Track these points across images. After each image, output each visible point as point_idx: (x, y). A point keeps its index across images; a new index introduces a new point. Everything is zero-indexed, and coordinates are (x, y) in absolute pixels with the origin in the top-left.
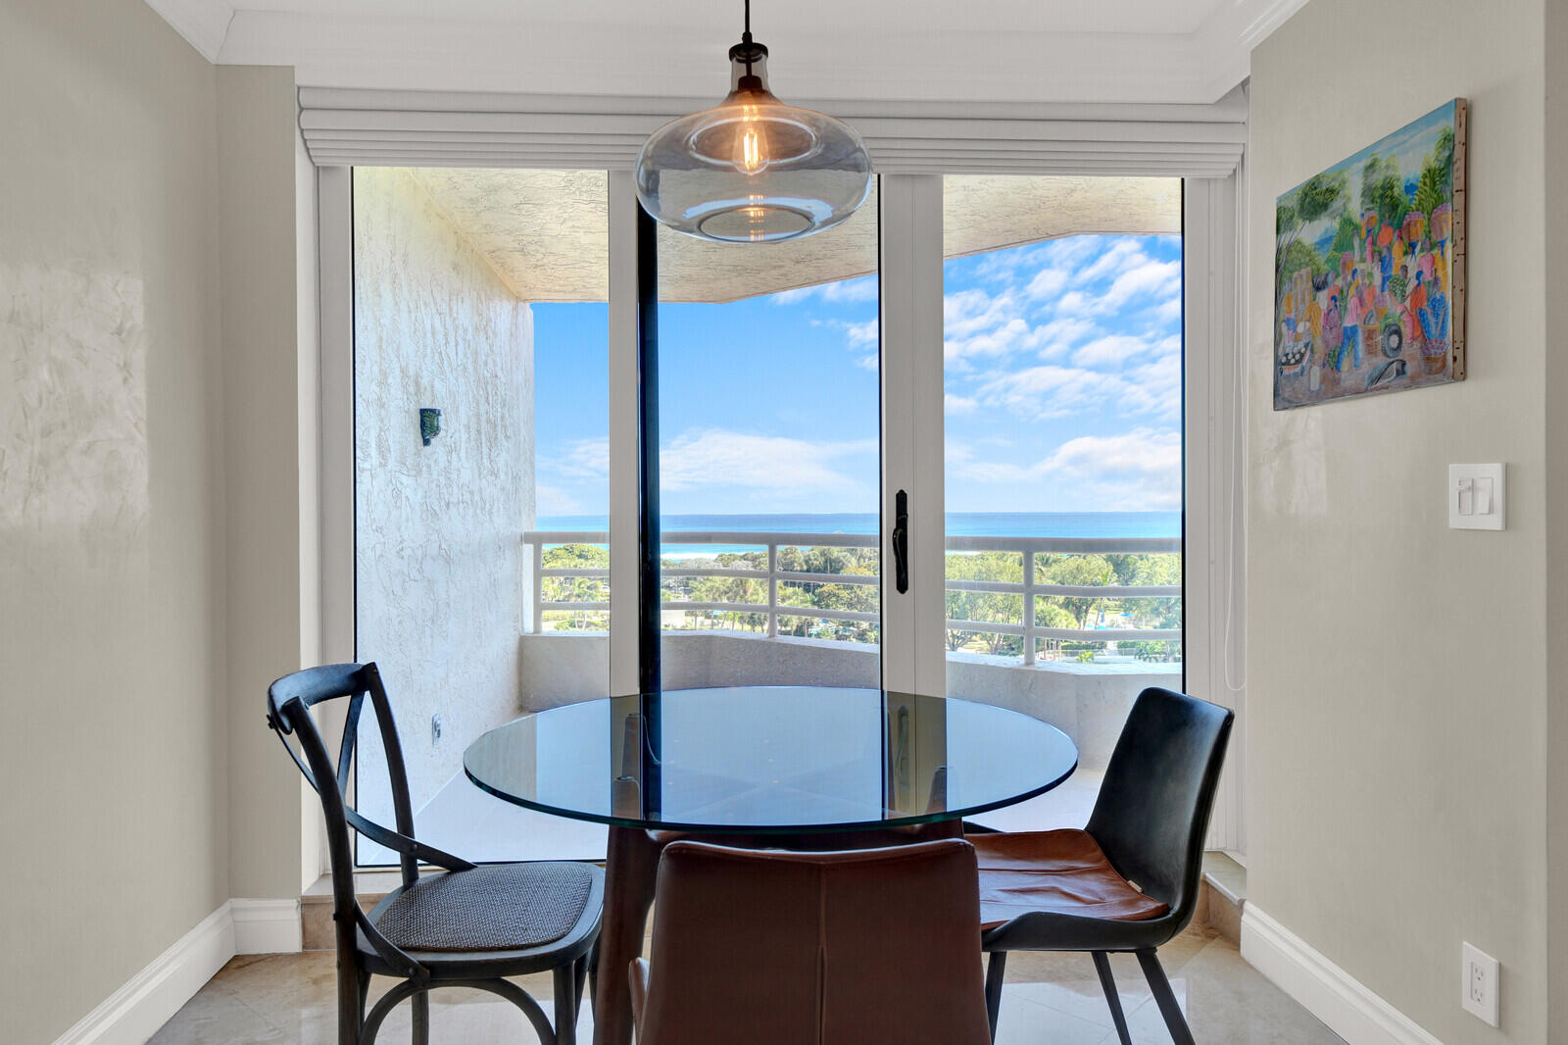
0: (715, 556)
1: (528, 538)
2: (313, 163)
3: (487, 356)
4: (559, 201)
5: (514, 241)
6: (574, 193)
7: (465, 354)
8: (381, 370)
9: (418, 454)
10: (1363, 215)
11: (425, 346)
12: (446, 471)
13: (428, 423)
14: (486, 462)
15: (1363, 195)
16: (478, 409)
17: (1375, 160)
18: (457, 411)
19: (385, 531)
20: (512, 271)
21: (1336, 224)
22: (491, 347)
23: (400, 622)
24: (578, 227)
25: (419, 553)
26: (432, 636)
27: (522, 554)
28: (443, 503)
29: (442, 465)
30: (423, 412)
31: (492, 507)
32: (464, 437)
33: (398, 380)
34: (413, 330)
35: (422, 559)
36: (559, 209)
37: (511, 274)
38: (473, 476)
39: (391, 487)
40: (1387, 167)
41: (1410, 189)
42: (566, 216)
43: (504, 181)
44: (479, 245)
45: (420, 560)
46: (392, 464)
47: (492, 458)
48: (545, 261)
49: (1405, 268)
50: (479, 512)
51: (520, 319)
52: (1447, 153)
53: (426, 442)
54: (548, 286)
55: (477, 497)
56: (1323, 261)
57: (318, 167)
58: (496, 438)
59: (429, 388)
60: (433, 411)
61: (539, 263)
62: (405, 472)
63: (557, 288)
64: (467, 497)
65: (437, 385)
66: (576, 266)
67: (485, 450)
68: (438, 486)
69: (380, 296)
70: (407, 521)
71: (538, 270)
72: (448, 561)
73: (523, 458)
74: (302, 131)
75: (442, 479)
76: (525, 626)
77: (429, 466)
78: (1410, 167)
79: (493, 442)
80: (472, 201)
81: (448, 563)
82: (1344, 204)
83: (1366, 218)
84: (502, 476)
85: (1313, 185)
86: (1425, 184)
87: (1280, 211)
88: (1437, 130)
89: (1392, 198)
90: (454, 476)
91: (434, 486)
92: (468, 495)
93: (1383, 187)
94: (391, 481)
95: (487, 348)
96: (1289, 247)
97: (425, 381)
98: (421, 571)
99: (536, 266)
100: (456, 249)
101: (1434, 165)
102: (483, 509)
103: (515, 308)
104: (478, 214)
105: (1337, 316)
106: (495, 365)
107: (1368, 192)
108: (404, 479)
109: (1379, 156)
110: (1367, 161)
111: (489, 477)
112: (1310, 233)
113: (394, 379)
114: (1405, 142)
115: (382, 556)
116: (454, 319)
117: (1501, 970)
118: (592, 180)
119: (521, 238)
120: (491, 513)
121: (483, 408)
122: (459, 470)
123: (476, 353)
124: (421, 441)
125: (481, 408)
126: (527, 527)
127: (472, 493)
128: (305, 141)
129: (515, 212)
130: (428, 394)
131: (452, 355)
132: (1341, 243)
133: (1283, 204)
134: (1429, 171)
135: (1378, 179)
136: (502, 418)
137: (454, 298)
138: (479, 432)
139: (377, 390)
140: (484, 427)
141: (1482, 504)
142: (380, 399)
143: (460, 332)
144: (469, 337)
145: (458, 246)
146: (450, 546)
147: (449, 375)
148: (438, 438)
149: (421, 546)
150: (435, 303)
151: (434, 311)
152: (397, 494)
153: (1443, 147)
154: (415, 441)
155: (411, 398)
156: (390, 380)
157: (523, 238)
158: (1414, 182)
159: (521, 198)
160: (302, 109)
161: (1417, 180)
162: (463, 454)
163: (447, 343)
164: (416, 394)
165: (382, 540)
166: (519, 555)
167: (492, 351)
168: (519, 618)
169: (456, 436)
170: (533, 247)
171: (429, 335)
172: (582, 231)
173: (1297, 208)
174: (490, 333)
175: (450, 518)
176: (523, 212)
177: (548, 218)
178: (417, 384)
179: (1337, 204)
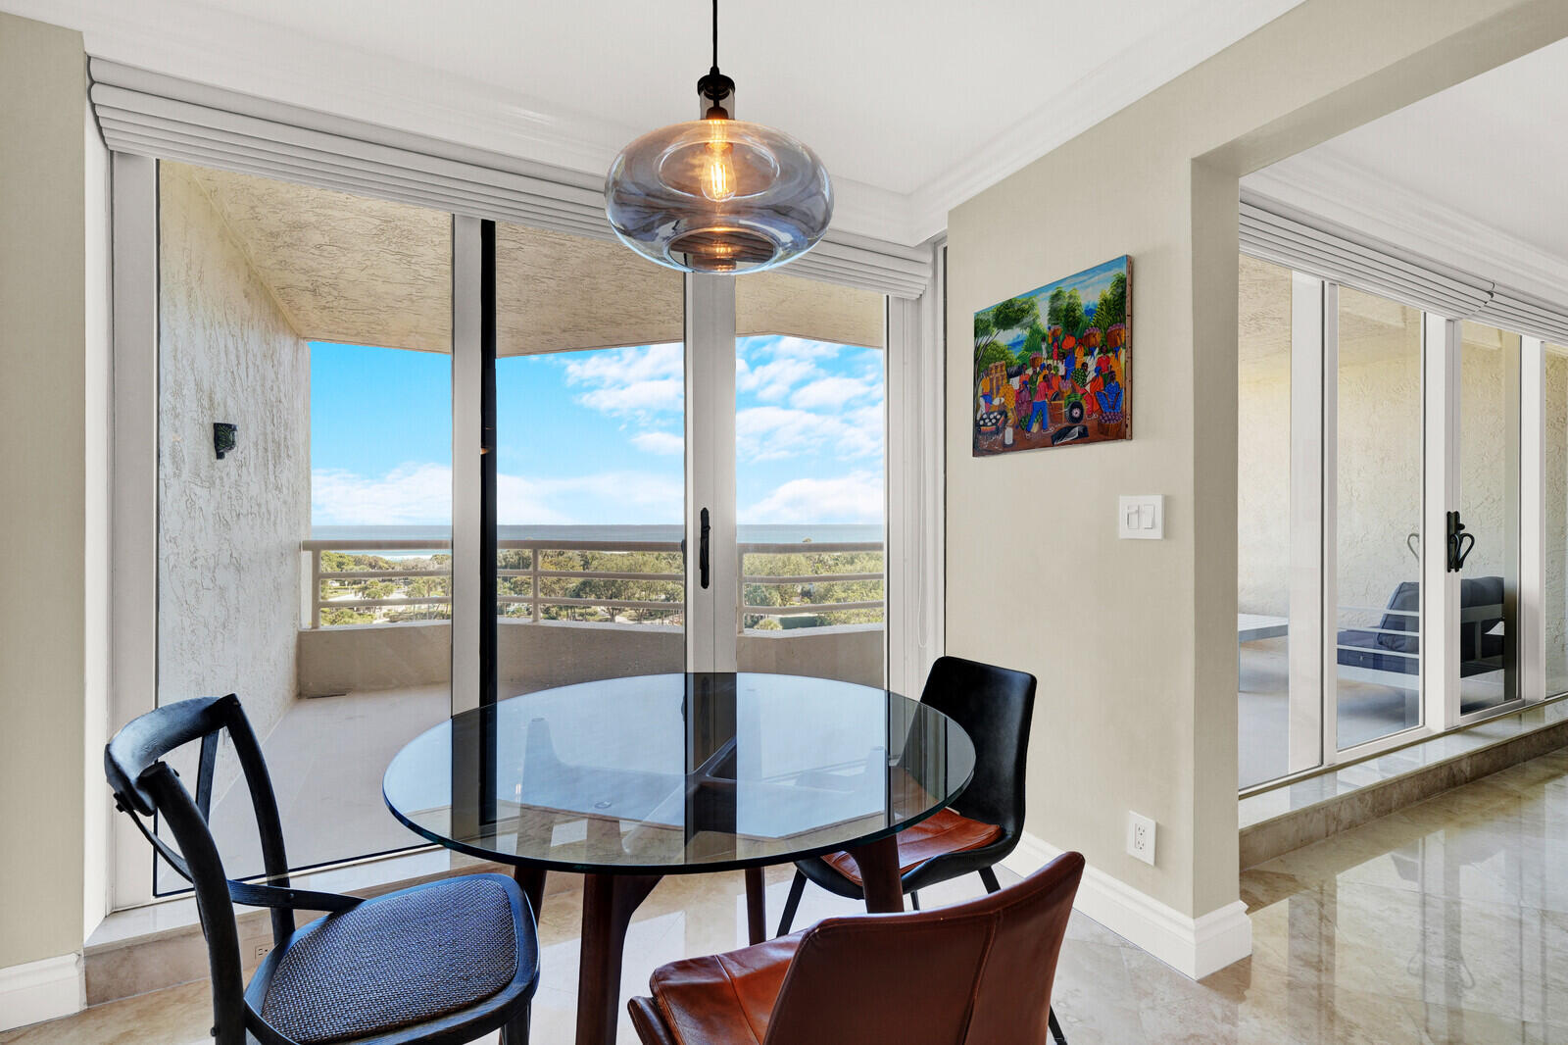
0: (430, 557)
1: (307, 546)
2: (106, 145)
3: (273, 382)
4: (365, 248)
5: (307, 281)
6: (383, 242)
7: (255, 377)
8: (175, 381)
9: (211, 466)
10: (1049, 328)
11: (219, 363)
12: (237, 484)
13: (223, 437)
14: (272, 478)
15: (1049, 314)
16: (265, 428)
17: (1060, 292)
18: (247, 428)
19: (179, 541)
20: (299, 309)
21: (1026, 333)
22: (276, 373)
23: (193, 631)
24: (377, 276)
25: (212, 562)
26: (223, 642)
27: (300, 561)
28: (234, 514)
29: (233, 479)
30: (216, 426)
31: (276, 517)
32: (253, 453)
33: (193, 392)
34: (207, 346)
35: (215, 568)
36: (364, 256)
37: (295, 312)
38: (260, 489)
39: (185, 498)
40: (1070, 297)
41: (1089, 312)
42: (369, 263)
43: (313, 219)
44: (269, 279)
45: (212, 569)
46: (186, 474)
47: (277, 473)
48: (335, 304)
49: (1085, 365)
50: (265, 522)
51: (300, 354)
52: (1120, 290)
53: (220, 456)
54: (332, 328)
55: (263, 509)
56: (1015, 357)
57: (112, 152)
58: (280, 456)
59: (222, 405)
60: (229, 426)
61: (327, 305)
62: (199, 484)
63: (340, 330)
64: (255, 509)
65: (230, 402)
66: (366, 312)
67: (271, 467)
68: (230, 498)
69: (175, 306)
70: (201, 530)
71: (325, 312)
72: (239, 569)
73: (301, 476)
74: (93, 106)
75: (232, 491)
76: (303, 622)
77: (221, 479)
78: (1090, 297)
79: (277, 458)
80: (274, 235)
81: (239, 571)
82: (1034, 320)
83: (1052, 330)
84: (284, 489)
85: (1009, 304)
86: (1102, 310)
87: (977, 321)
88: (1112, 275)
89: (1074, 318)
90: (243, 490)
91: (226, 498)
92: (257, 507)
93: (1067, 310)
94: (185, 491)
95: (273, 376)
96: (986, 345)
97: (218, 397)
98: (213, 580)
99: (325, 308)
100: (247, 279)
101: (1109, 296)
102: (269, 519)
103: (296, 344)
104: (275, 249)
105: (1028, 394)
106: (280, 391)
107: (1054, 313)
108: (198, 490)
109: (1063, 290)
110: (1053, 292)
111: (274, 492)
112: (1004, 338)
113: (189, 391)
114: (1085, 281)
115: (175, 566)
116: (245, 344)
117: (1158, 828)
118: (405, 233)
119: (316, 278)
120: (275, 524)
121: (269, 428)
122: (248, 484)
123: (264, 378)
124: (214, 454)
125: (268, 427)
126: (304, 538)
127: (259, 505)
128: (97, 118)
129: (317, 252)
130: (222, 408)
131: (244, 376)
132: (1032, 345)
133: (980, 317)
134: (1105, 301)
135: (1063, 304)
136: (285, 438)
137: (246, 323)
138: (266, 450)
139: (172, 399)
140: (271, 446)
141: (1146, 521)
142: (174, 408)
143: (250, 355)
144: (258, 362)
145: (249, 276)
146: (240, 554)
147: (240, 394)
148: (230, 452)
149: (213, 555)
150: (229, 325)
151: (227, 333)
152: (191, 503)
153: (1117, 287)
154: (209, 454)
155: (204, 410)
156: (185, 392)
157: (319, 279)
158: (1093, 307)
159: (327, 239)
160: (93, 82)
161: (1096, 307)
162: (252, 470)
163: (239, 363)
164: (210, 409)
165: (176, 551)
166: (298, 559)
167: (277, 378)
168: (297, 617)
169: (246, 452)
170: (326, 289)
171: (223, 354)
172: (381, 280)
173: (992, 320)
174: (276, 362)
175: (240, 528)
176: (325, 254)
177: (350, 262)
178: (211, 400)
179: (1027, 320)
